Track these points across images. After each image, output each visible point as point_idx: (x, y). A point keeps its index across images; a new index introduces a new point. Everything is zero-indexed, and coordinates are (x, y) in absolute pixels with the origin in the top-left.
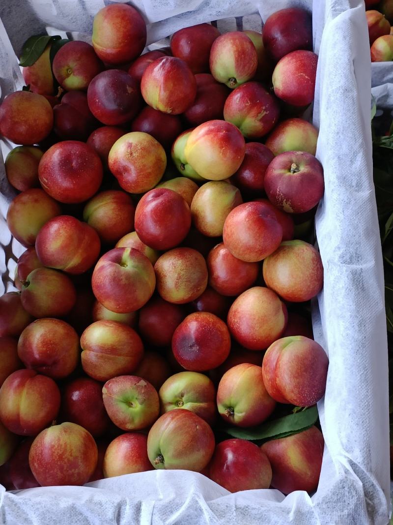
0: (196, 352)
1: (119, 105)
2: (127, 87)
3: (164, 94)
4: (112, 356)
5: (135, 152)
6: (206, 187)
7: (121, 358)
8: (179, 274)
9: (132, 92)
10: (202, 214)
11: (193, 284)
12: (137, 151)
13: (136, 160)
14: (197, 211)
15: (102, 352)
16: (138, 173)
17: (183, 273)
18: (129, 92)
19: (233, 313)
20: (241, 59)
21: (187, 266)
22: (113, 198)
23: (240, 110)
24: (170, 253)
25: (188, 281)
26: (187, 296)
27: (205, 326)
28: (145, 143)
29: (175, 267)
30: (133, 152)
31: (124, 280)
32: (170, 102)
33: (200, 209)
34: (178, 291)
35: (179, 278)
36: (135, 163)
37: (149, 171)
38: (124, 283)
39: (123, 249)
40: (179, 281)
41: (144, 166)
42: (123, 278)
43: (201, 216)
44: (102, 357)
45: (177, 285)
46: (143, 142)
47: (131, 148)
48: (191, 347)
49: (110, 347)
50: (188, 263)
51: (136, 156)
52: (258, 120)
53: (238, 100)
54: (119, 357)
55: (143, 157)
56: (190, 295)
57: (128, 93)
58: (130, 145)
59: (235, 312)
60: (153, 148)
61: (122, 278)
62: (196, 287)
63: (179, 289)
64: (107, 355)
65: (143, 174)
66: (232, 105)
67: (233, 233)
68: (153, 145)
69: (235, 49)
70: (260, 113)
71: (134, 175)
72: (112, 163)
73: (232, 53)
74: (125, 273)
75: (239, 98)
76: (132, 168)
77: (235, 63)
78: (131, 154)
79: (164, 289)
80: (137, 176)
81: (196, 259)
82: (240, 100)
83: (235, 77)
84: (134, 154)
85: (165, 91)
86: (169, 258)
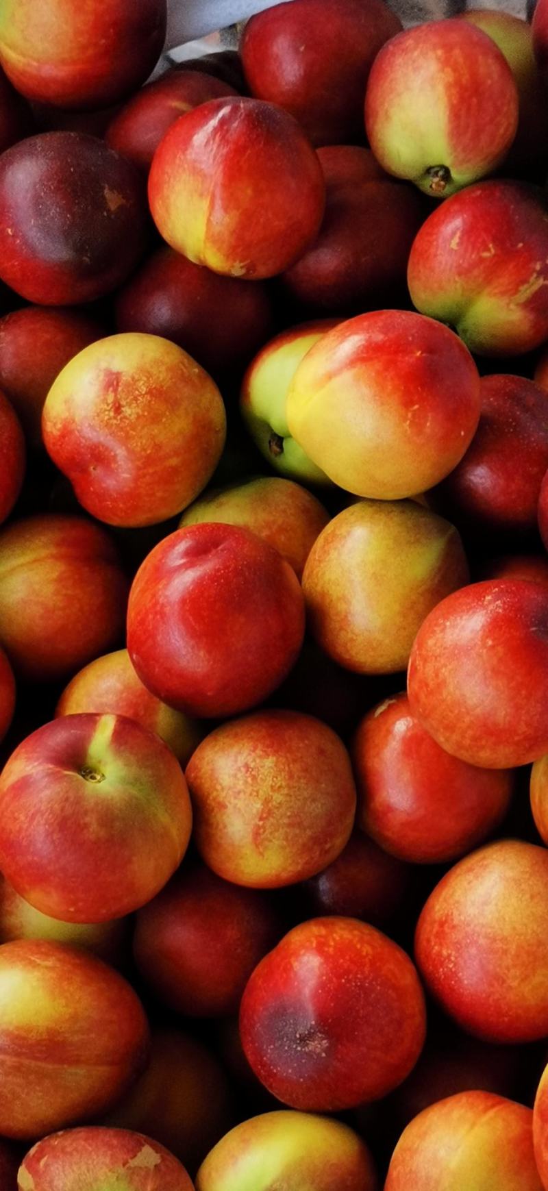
0: (319, 1055)
1: (79, 249)
2: (107, 192)
3: (224, 220)
4: (50, 1067)
5: (129, 405)
6: (353, 519)
7: (81, 1071)
8: (267, 801)
9: (121, 208)
10: (342, 607)
11: (309, 833)
12: (136, 399)
13: (133, 429)
14: (324, 595)
15: (18, 1055)
16: (139, 468)
17: (278, 798)
18: (113, 206)
19: (436, 928)
20: (469, 109)
21: (291, 777)
22: (58, 545)
23: (463, 272)
24: (239, 730)
25: (296, 822)
26: (290, 868)
27: (348, 972)
28: (162, 376)
29: (254, 778)
30: (123, 403)
31: (94, 827)
32: (239, 244)
33: (334, 592)
34: (261, 854)
35: (266, 814)
36: (128, 437)
37: (174, 461)
38: (93, 837)
39: (90, 719)
40: (268, 824)
41: (158, 447)
42: (92, 820)
43: (337, 614)
44: (18, 1069)
45: (258, 836)
46: (154, 371)
47: (115, 391)
48: (303, 1040)
49: (45, 1036)
50: (296, 768)
51: (133, 417)
52: (518, 305)
53: (456, 240)
54: (73, 1070)
55: (155, 419)
56: (299, 868)
57: (109, 211)
58: (112, 381)
59: (442, 924)
60: (187, 391)
61: (87, 819)
62: (318, 840)
63: (266, 848)
64: (33, 1064)
65: (155, 472)
66: (435, 256)
67: (444, 681)
68: (186, 380)
69: (451, 79)
70: (524, 281)
71: (126, 475)
72: (56, 433)
73: (440, 89)
74: (97, 804)
75: (458, 234)
76: (121, 452)
77: (450, 121)
78: (118, 409)
79: (219, 845)
80: (136, 479)
81: (321, 752)
82: (461, 238)
83: (447, 163)
84: (127, 411)
85: (226, 209)
86: (235, 749)
